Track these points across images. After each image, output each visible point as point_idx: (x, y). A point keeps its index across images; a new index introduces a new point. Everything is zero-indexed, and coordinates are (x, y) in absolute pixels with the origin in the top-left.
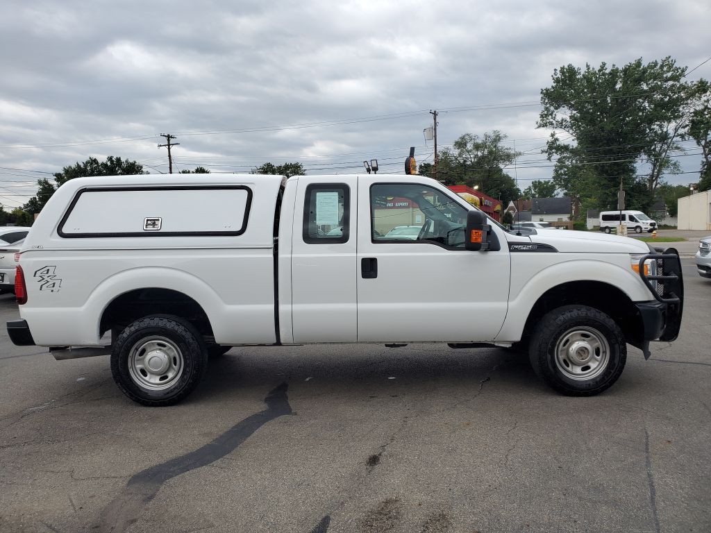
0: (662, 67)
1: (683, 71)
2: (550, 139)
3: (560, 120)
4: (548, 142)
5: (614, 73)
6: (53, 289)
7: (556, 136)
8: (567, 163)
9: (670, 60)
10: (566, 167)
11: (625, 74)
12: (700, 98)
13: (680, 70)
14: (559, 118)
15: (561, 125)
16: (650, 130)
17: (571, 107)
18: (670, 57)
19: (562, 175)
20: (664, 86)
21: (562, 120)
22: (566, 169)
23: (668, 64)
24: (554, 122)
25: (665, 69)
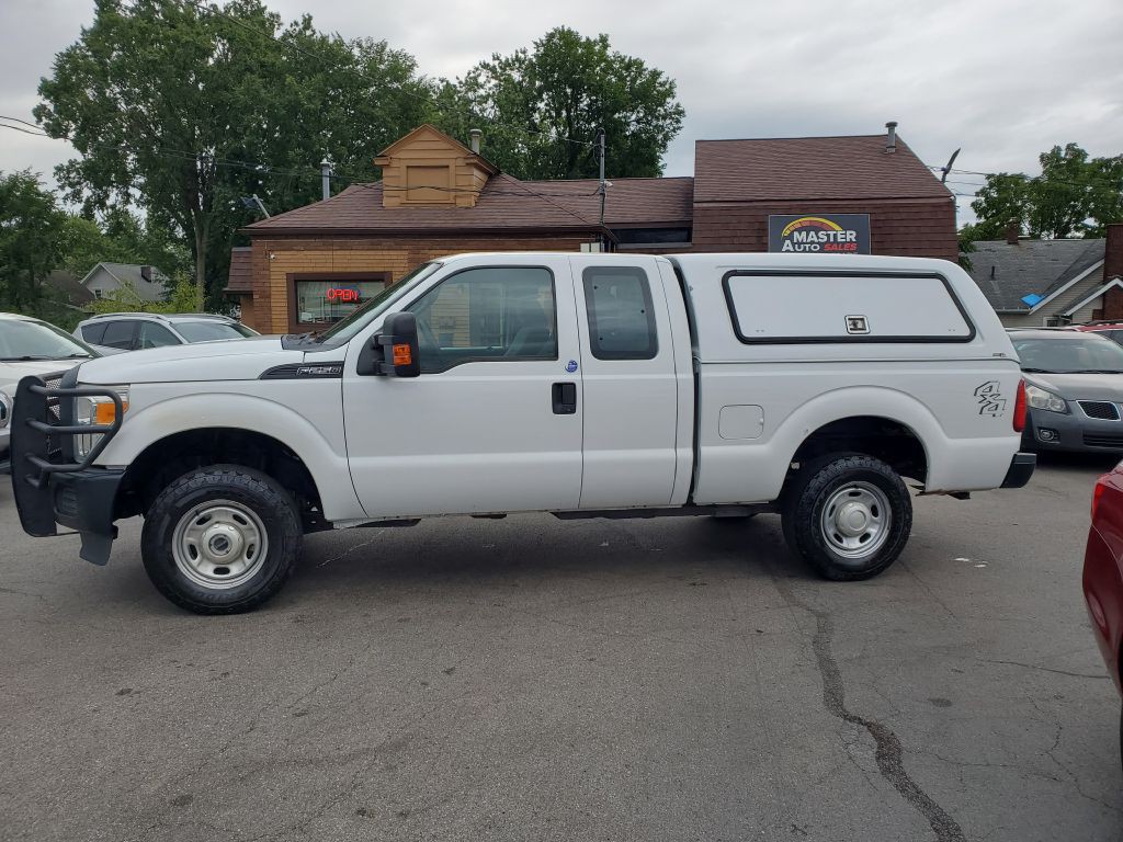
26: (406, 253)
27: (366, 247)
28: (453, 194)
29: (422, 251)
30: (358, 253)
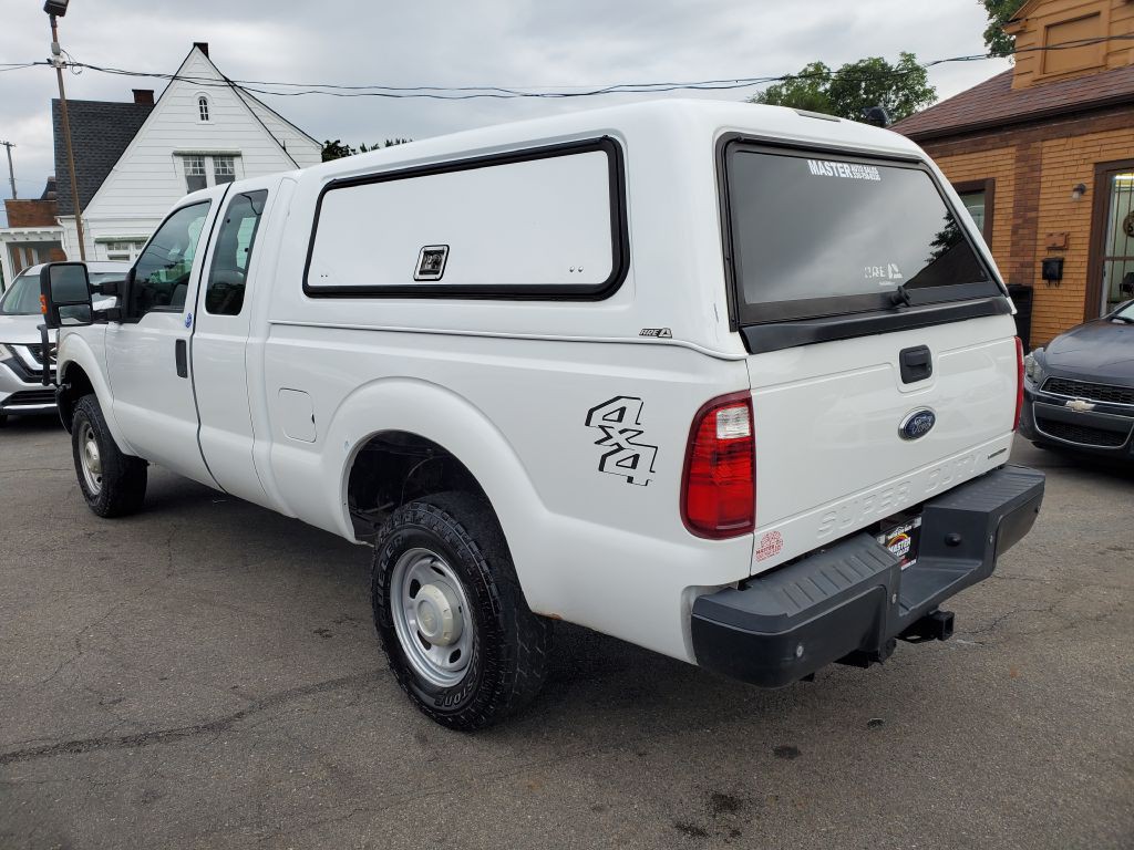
26: (1013, 150)
27: (967, 150)
28: (1102, 47)
29: (1033, 145)
30: (960, 157)
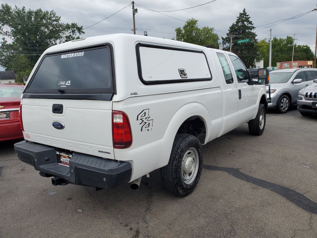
0: (51, 14)
1: (59, 18)
2: (2, 41)
3: (5, 31)
4: (1, 42)
5: (30, 13)
6: (148, 128)
7: (5, 40)
8: (4, 54)
9: (53, 12)
10: (4, 56)
11: (36, 14)
12: (68, 31)
13: (58, 18)
14: (5, 30)
15: (6, 33)
16: (50, 42)
17: (10, 25)
18: (53, 11)
19: (3, 60)
20: (53, 23)
21: (7, 32)
22: (4, 57)
23: (53, 13)
24: (2, 32)
25: (52, 16)
